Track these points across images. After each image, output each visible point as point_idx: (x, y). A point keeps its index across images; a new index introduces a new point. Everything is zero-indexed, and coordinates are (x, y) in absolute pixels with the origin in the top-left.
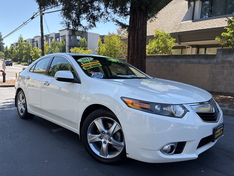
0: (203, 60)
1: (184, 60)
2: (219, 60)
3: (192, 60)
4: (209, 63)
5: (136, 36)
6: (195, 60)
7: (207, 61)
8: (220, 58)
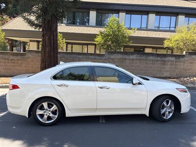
0: (97, 57)
1: (84, 57)
2: (107, 57)
3: (90, 57)
4: (101, 59)
5: (52, 36)
6: (92, 57)
7: (99, 58)
8: (107, 56)
